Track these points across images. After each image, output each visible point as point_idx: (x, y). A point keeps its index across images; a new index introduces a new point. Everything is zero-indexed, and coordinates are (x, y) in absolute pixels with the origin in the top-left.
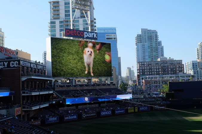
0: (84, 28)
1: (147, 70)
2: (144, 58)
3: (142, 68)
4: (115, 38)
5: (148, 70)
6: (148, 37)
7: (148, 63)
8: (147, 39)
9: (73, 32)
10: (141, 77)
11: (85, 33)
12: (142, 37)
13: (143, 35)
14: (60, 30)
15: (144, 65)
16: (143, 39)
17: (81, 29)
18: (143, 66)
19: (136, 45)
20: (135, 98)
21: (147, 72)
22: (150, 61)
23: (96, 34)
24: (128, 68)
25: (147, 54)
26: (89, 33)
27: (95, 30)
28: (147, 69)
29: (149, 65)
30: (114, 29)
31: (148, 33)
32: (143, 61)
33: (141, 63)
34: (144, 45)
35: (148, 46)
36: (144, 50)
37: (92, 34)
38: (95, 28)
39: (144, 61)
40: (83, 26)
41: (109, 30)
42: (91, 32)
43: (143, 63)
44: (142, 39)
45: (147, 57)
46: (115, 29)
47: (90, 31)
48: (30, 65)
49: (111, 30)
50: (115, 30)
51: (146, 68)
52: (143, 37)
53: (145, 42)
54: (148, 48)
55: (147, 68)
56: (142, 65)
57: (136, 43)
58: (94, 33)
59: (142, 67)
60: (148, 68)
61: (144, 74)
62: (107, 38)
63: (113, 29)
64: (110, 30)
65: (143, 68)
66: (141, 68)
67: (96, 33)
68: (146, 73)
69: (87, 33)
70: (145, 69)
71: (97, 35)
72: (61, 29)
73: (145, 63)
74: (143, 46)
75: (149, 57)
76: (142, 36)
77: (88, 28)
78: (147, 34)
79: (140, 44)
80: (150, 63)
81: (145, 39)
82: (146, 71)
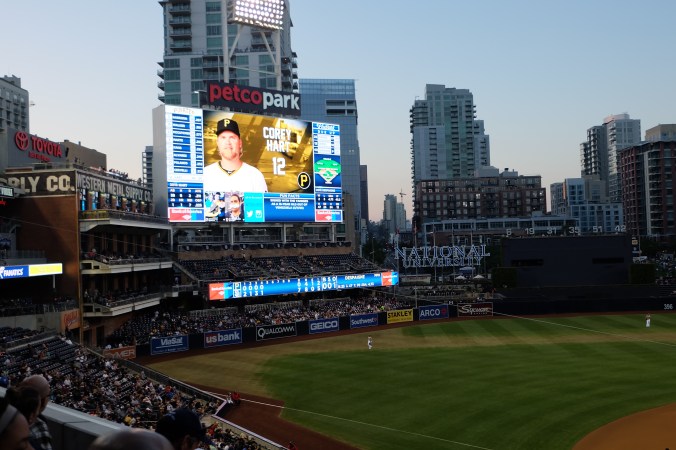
0: (262, 81)
1: (442, 204)
2: (434, 168)
3: (428, 197)
4: (350, 111)
5: (445, 205)
6: (446, 109)
7: (444, 184)
8: (443, 114)
9: (230, 93)
10: (426, 224)
11: (265, 95)
12: (429, 110)
13: (431, 104)
14: (193, 86)
15: (433, 188)
16: (432, 115)
17: (254, 83)
18: (431, 191)
19: (412, 132)
20: (406, 284)
21: (442, 209)
22: (451, 177)
23: (297, 98)
24: (388, 197)
25: (442, 157)
26: (276, 95)
27: (295, 87)
28: (442, 201)
29: (447, 190)
30: (349, 84)
31: (446, 97)
32: (430, 178)
33: (424, 184)
34: (433, 131)
35: (446, 136)
36: (434, 147)
37: (287, 98)
38: (294, 80)
39: (434, 178)
40: (261, 74)
41: (333, 87)
42: (282, 93)
43: (430, 184)
44: (429, 115)
45: (442, 167)
46: (353, 84)
47: (279, 88)
48: (104, 185)
49: (340, 87)
50: (351, 87)
51: (438, 198)
52: (431, 109)
53: (438, 124)
54: (447, 141)
55: (441, 197)
56: (427, 188)
57: (412, 127)
58: (293, 96)
59: (428, 194)
60: (445, 197)
61: (432, 215)
62: (329, 111)
63: (346, 84)
64: (337, 87)
65: (431, 198)
66: (425, 198)
67: (296, 95)
68: (439, 213)
69: (270, 95)
70: (435, 202)
71: (299, 102)
72: (197, 83)
73: (437, 184)
74: (433, 134)
75: (448, 167)
76: (429, 105)
77: (275, 80)
78: (442, 100)
79: (421, 129)
80: (450, 184)
81: (438, 114)
82: (438, 205)
